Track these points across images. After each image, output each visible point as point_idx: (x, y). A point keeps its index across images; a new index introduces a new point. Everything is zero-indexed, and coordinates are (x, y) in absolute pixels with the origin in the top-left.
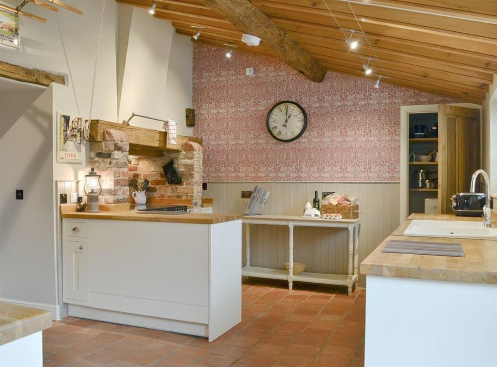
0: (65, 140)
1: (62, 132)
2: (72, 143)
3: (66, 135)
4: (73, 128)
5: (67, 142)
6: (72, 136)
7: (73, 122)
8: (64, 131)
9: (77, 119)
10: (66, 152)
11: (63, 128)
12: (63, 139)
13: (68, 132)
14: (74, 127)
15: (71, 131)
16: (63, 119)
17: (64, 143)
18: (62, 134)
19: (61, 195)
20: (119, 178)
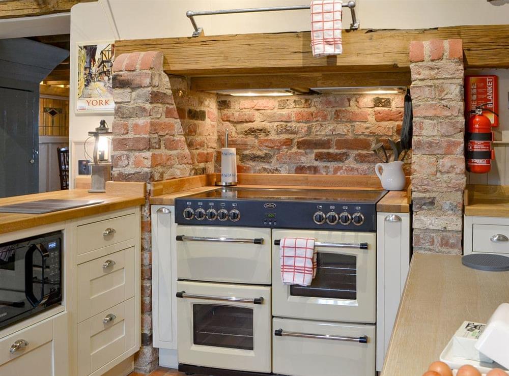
0: (88, 82)
1: (82, 69)
2: (101, 84)
3: (90, 74)
4: (103, 62)
5: (92, 84)
6: (100, 74)
7: (102, 52)
8: (85, 68)
9: (110, 46)
10: (89, 99)
11: (83, 65)
12: (83, 80)
13: (94, 69)
14: (104, 59)
15: (99, 67)
16: (84, 52)
17: (86, 86)
18: (82, 74)
19: (80, 162)
20: (125, 137)
